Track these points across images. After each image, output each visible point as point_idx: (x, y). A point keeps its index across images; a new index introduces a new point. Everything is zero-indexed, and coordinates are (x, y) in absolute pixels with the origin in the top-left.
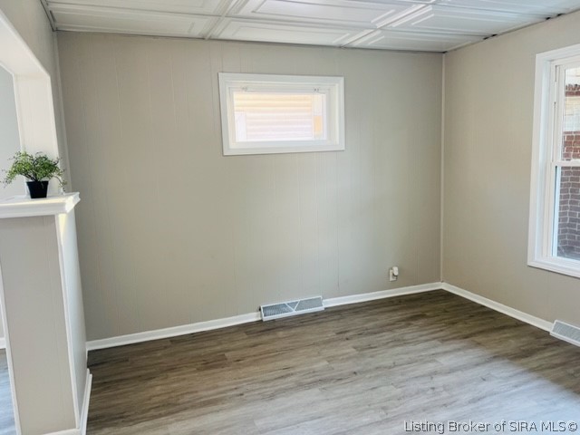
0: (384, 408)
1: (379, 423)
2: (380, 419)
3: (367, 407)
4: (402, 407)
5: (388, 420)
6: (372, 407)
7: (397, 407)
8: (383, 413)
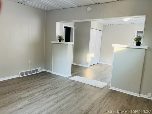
0: (62, 110)
1: (61, 106)
2: (61, 107)
3: (67, 109)
4: (57, 112)
5: (59, 107)
6: (65, 110)
7: (58, 112)
8: (61, 109)
